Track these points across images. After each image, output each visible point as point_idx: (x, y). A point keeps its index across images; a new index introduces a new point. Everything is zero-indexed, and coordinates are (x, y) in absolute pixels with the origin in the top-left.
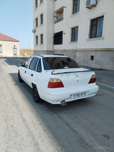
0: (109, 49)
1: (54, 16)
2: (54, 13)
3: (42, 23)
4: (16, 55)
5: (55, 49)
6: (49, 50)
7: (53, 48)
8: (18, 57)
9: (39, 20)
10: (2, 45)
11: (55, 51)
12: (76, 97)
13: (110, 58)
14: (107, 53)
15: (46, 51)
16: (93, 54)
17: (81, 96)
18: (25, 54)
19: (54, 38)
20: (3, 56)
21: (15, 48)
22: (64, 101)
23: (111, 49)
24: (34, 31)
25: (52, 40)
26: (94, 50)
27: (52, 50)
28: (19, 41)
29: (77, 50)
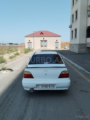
1: (87, 11)
2: (88, 7)
3: (77, 18)
4: (58, 49)
5: (87, 42)
6: (82, 43)
7: (86, 41)
8: (59, 49)
9: (75, 17)
10: (47, 40)
11: (87, 44)
12: (44, 87)
15: (78, 44)
17: (48, 87)
18: (66, 47)
19: (87, 31)
20: (47, 50)
21: (57, 42)
22: (33, 89)
24: (70, 27)
25: (85, 33)
27: (85, 43)
28: (60, 36)
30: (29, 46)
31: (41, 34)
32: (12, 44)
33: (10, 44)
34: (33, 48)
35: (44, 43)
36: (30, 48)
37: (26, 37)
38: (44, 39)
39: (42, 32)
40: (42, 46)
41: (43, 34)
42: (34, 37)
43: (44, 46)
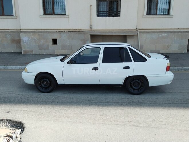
0: (78, 31)
13: (81, 40)
14: (76, 35)
16: (55, 37)
23: (80, 31)
26: (57, 32)
29: (22, 30)
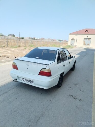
12: (24, 81)
17: (28, 82)
30: (72, 43)
31: (86, 32)
32: (61, 40)
33: (59, 40)
34: (75, 44)
35: (87, 41)
36: (73, 45)
37: (70, 34)
38: (88, 37)
39: (87, 30)
40: (85, 44)
41: (88, 32)
42: (77, 35)
43: (86, 44)
